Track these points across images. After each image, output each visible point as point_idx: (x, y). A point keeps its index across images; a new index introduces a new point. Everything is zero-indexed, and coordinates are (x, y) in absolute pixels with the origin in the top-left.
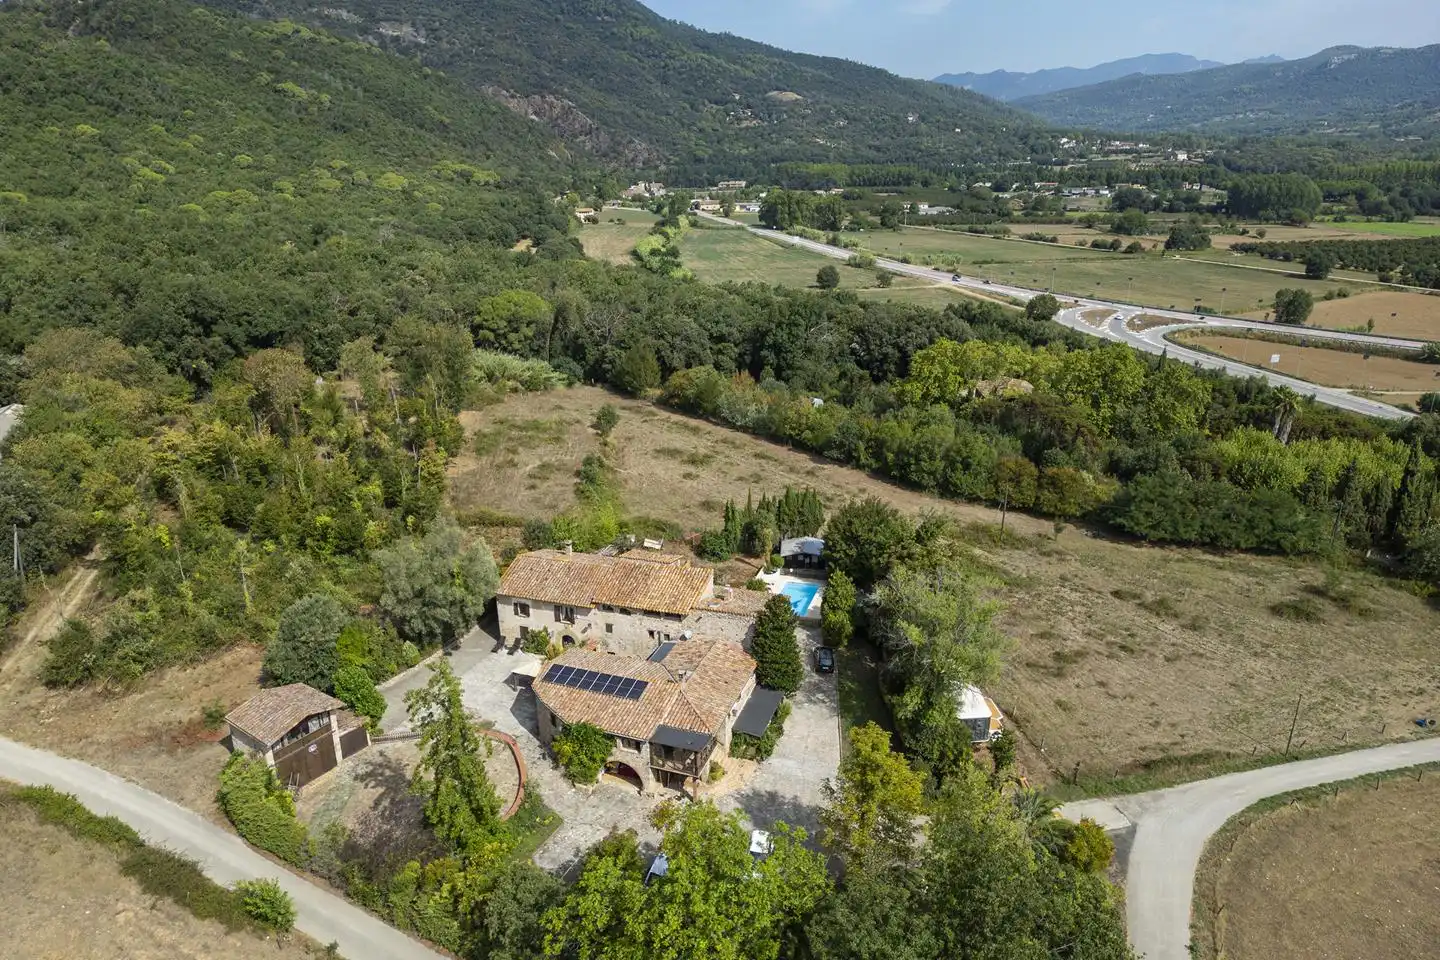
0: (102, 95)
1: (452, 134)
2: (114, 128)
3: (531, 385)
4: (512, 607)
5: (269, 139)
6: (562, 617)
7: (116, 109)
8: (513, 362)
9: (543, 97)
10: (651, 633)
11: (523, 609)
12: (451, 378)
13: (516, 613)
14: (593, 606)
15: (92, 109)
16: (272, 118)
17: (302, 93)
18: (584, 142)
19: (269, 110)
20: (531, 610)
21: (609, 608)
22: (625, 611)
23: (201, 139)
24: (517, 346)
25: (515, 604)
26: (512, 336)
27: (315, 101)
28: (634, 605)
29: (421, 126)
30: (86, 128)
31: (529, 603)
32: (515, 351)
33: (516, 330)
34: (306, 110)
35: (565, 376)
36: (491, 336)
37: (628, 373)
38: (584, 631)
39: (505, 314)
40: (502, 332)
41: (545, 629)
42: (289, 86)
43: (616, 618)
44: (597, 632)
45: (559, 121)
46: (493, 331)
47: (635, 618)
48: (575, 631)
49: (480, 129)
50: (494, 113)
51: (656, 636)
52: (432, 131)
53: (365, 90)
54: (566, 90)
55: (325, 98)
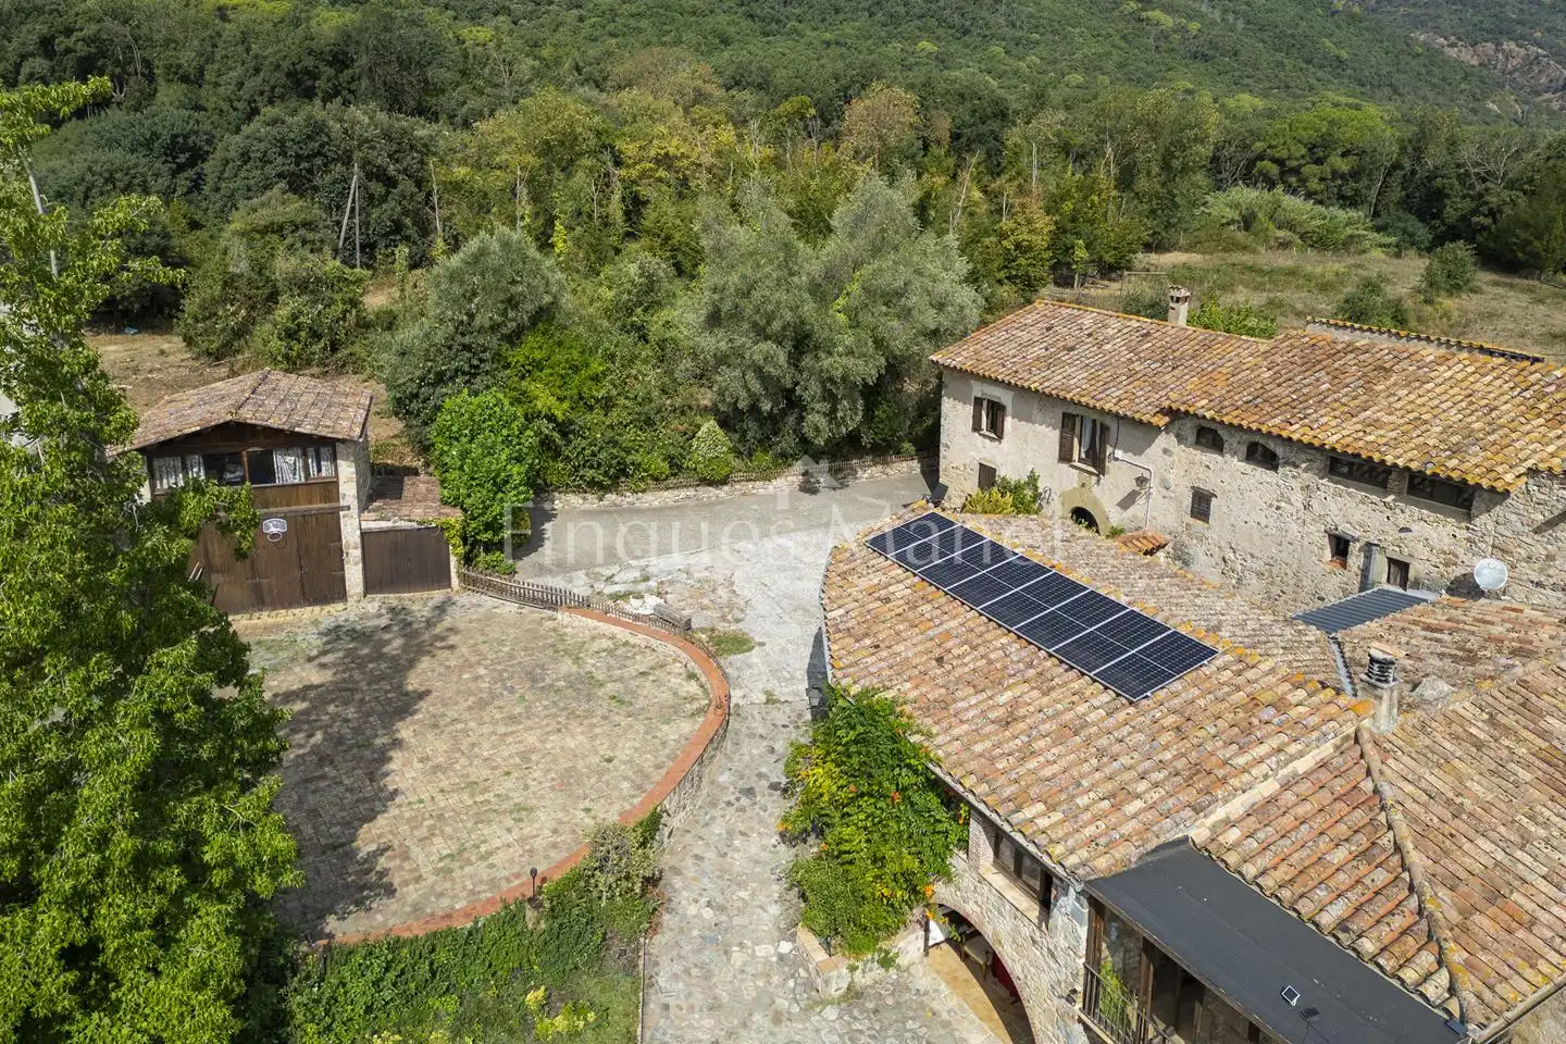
0: (956, 19)
1: (1349, 72)
2: (954, 47)
3: (1320, 241)
4: (970, 409)
5: (1110, 65)
6: (1077, 452)
7: (965, 33)
8: (1295, 205)
9: (1498, 44)
10: (1340, 546)
11: (992, 418)
12: (1164, 185)
13: (976, 428)
14: (1162, 421)
15: (940, 31)
16: (1123, 44)
17: (1168, 21)
18: (1549, 101)
19: (1124, 38)
20: (1009, 423)
21: (1209, 436)
22: (1263, 453)
23: (1038, 61)
24: (1314, 185)
25: (978, 402)
26: (1310, 169)
27: (1183, 30)
28: (1296, 432)
29: (1309, 62)
30: (926, 45)
31: (1005, 398)
32: (1309, 195)
33: (1319, 162)
34: (1166, 38)
35: (1392, 240)
36: (1274, 170)
37: (1526, 226)
38: (1127, 502)
39: (1304, 135)
40: (1294, 163)
41: (1033, 480)
42: (1156, 14)
43: (1228, 472)
44: (1163, 513)
45: (1516, 75)
46: (1279, 162)
47: (1292, 481)
48: (1105, 495)
49: (1391, 69)
50: (1418, 55)
51: (1355, 560)
52: (1321, 67)
53: (1249, 22)
54: (1539, 34)
55: (1194, 26)
